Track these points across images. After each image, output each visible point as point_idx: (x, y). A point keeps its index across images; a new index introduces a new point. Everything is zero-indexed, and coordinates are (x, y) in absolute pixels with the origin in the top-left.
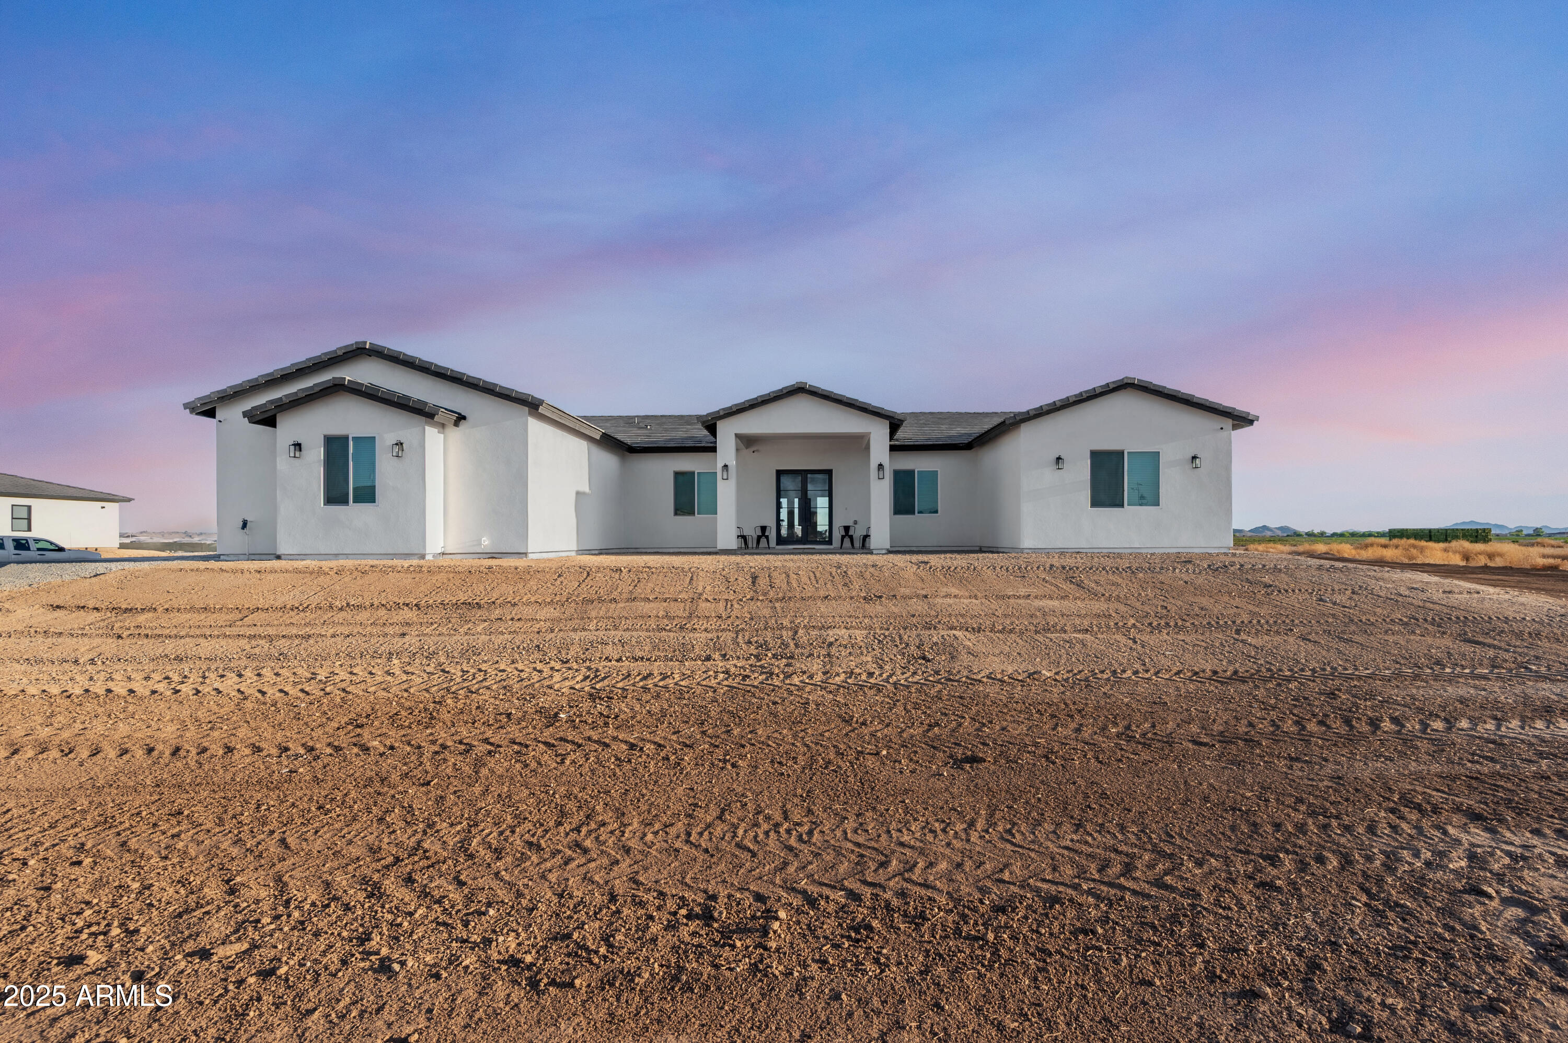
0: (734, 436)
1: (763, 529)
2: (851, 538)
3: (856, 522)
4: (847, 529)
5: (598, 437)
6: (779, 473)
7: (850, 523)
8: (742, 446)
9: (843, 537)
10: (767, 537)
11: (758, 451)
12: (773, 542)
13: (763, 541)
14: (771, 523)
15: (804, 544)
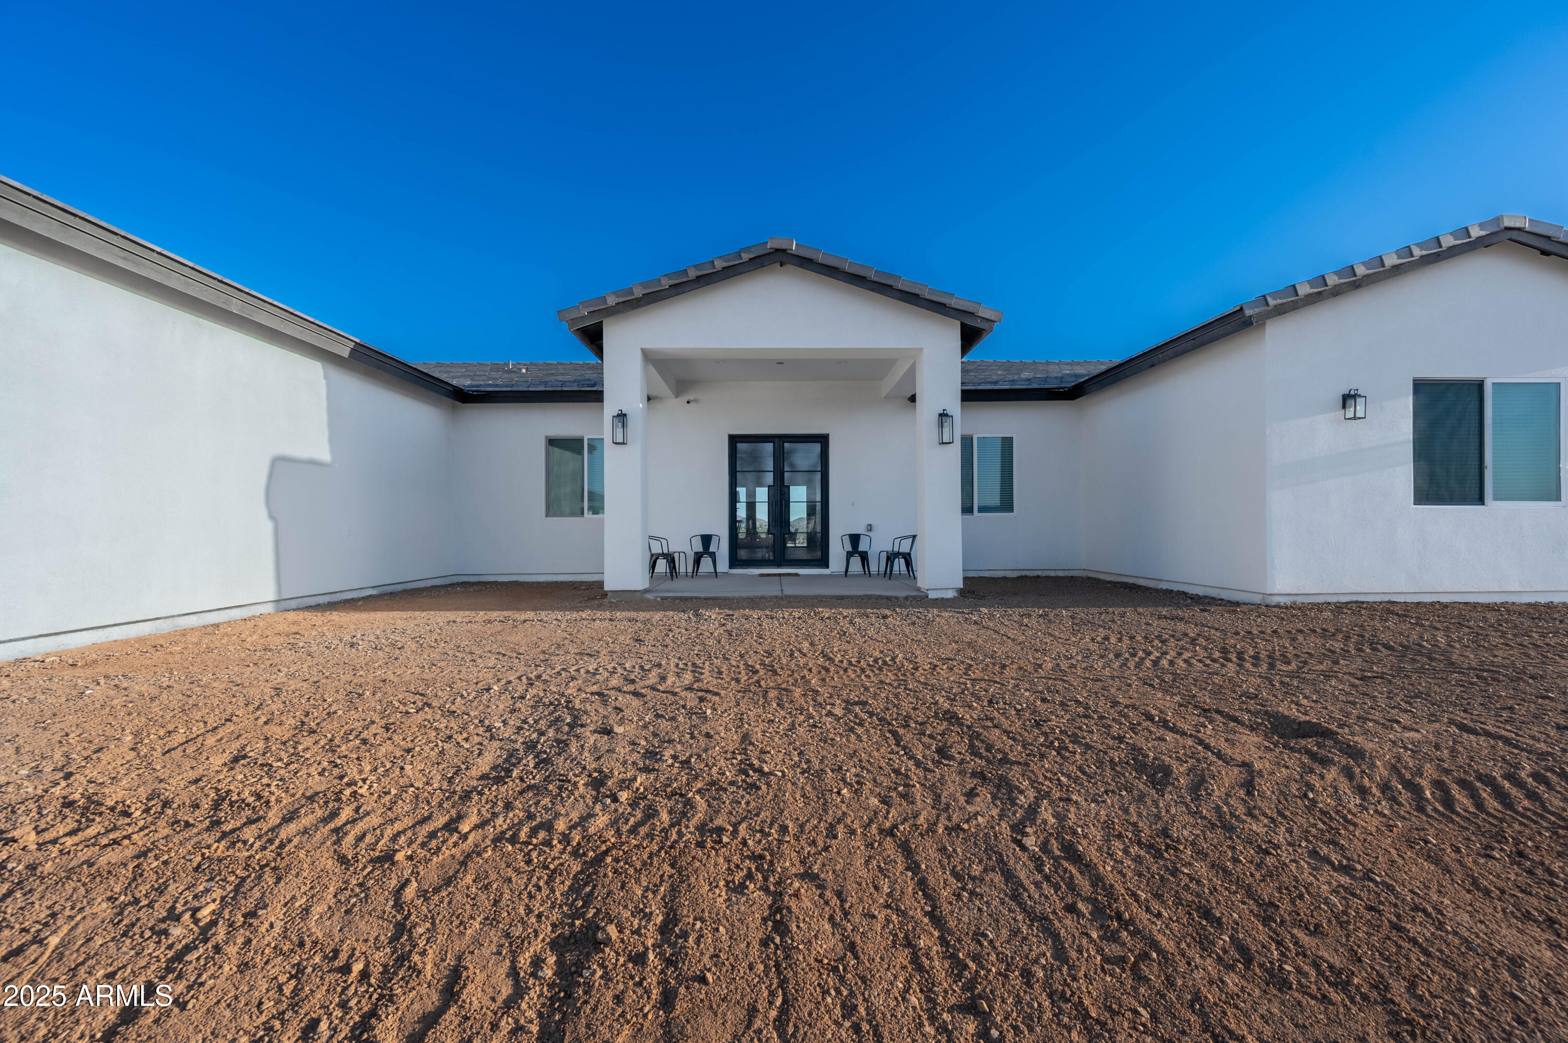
0: (639, 355)
1: (706, 540)
2: (864, 557)
3: (870, 528)
4: (855, 539)
5: (345, 352)
6: (734, 440)
7: (859, 529)
8: (662, 388)
9: (849, 555)
10: (713, 555)
11: (696, 401)
12: (723, 565)
13: (706, 565)
14: (721, 530)
15: (779, 565)
